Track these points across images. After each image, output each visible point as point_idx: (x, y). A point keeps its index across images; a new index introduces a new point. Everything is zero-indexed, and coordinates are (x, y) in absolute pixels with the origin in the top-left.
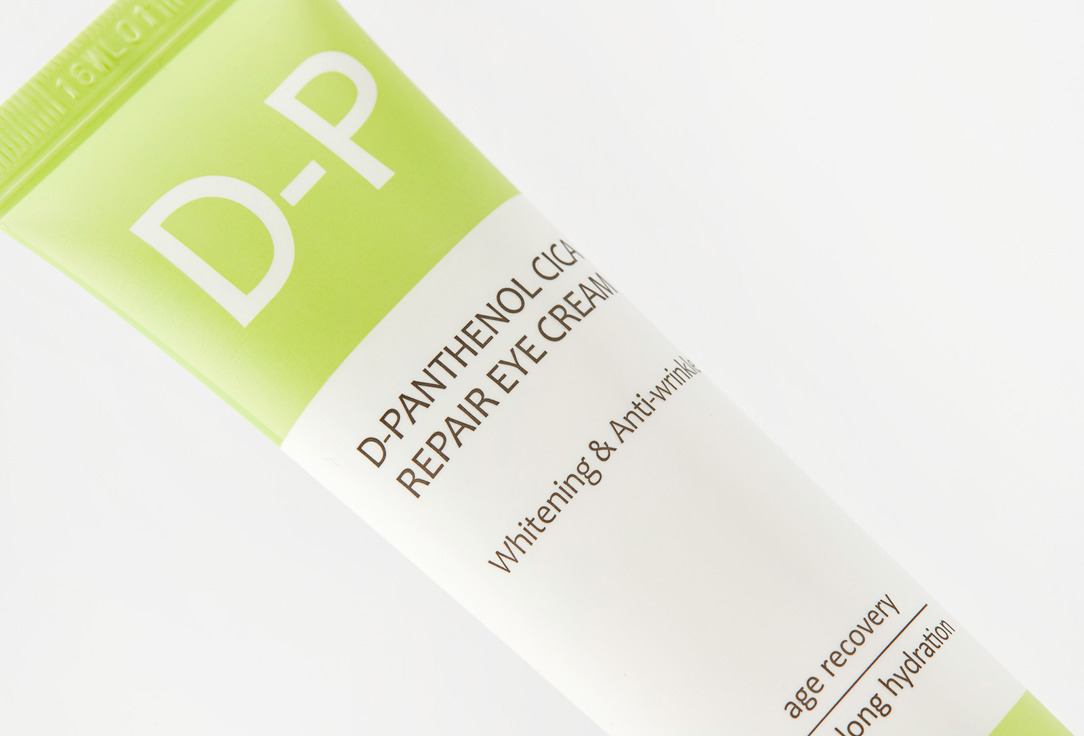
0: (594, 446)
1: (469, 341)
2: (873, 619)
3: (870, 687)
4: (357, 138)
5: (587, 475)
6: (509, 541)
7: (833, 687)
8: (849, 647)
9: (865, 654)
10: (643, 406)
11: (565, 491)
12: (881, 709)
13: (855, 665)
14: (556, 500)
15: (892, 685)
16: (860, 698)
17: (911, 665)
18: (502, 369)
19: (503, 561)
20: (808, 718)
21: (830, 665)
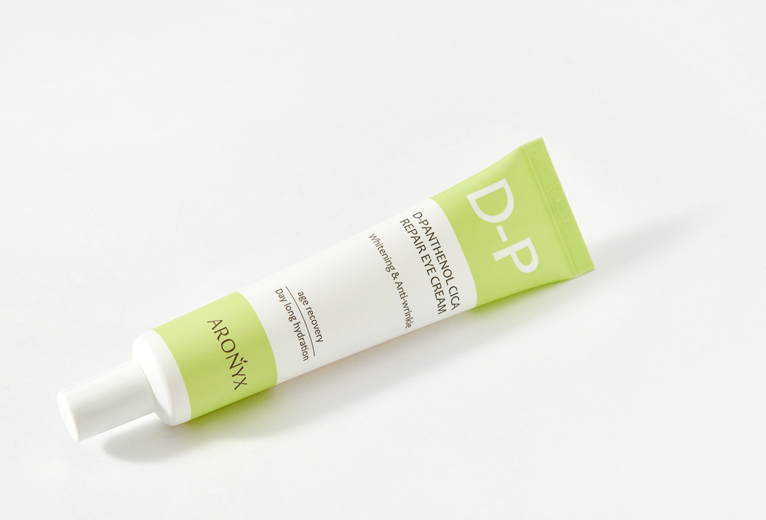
0: (397, 274)
1: (440, 255)
2: (318, 331)
3: (299, 319)
4: (509, 257)
5: (390, 268)
6: (378, 240)
7: (303, 308)
8: (313, 318)
9: (309, 322)
10: (402, 296)
11: (387, 259)
12: (292, 318)
13: (307, 317)
14: (386, 256)
15: (297, 325)
16: (297, 314)
17: (300, 335)
18: (429, 260)
19: (373, 237)
20: (297, 297)
21: (309, 310)
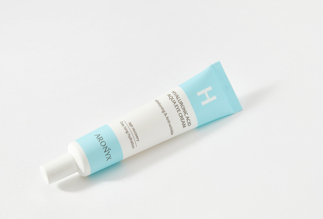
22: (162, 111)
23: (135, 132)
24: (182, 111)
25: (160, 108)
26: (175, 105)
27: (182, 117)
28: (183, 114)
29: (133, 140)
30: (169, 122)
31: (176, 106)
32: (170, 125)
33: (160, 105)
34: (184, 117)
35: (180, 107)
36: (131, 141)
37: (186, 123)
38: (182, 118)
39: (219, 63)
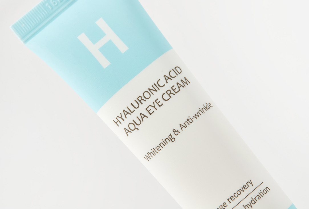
22: (170, 143)
23: (236, 195)
24: (157, 95)
25: (165, 148)
26: (146, 113)
27: (169, 92)
28: (163, 90)
29: (254, 195)
30: (189, 121)
31: (151, 112)
32: (196, 116)
33: (159, 148)
34: (168, 87)
35: (150, 102)
36: (257, 198)
37: (178, 79)
38: (172, 92)
39: (16, 27)
